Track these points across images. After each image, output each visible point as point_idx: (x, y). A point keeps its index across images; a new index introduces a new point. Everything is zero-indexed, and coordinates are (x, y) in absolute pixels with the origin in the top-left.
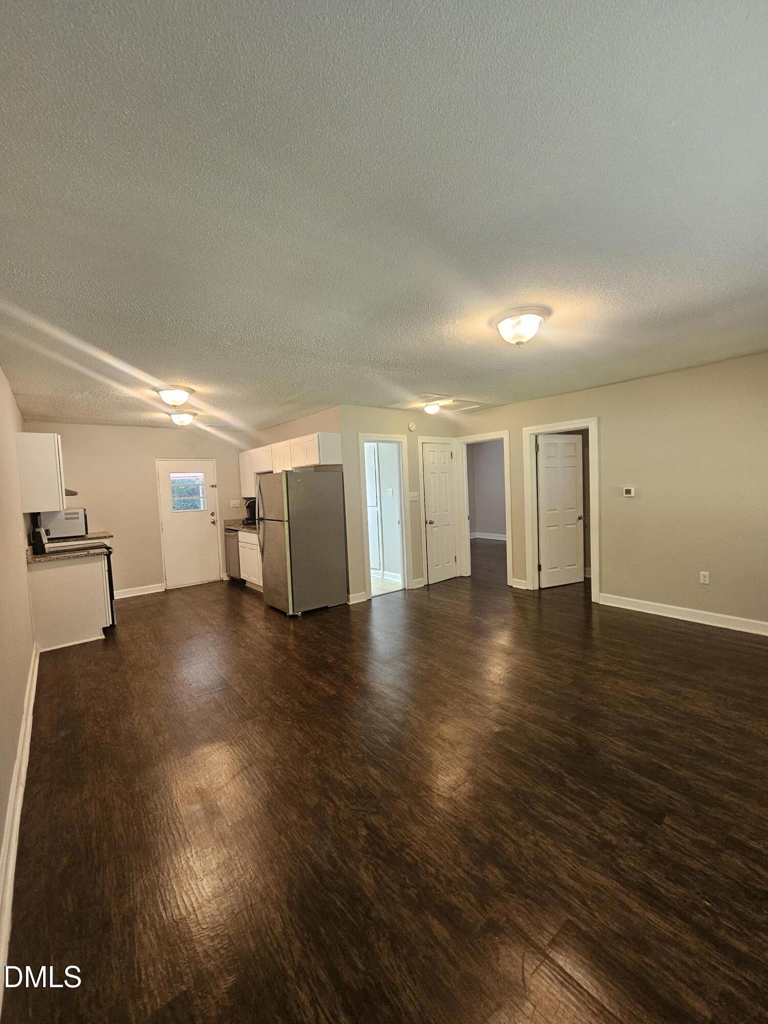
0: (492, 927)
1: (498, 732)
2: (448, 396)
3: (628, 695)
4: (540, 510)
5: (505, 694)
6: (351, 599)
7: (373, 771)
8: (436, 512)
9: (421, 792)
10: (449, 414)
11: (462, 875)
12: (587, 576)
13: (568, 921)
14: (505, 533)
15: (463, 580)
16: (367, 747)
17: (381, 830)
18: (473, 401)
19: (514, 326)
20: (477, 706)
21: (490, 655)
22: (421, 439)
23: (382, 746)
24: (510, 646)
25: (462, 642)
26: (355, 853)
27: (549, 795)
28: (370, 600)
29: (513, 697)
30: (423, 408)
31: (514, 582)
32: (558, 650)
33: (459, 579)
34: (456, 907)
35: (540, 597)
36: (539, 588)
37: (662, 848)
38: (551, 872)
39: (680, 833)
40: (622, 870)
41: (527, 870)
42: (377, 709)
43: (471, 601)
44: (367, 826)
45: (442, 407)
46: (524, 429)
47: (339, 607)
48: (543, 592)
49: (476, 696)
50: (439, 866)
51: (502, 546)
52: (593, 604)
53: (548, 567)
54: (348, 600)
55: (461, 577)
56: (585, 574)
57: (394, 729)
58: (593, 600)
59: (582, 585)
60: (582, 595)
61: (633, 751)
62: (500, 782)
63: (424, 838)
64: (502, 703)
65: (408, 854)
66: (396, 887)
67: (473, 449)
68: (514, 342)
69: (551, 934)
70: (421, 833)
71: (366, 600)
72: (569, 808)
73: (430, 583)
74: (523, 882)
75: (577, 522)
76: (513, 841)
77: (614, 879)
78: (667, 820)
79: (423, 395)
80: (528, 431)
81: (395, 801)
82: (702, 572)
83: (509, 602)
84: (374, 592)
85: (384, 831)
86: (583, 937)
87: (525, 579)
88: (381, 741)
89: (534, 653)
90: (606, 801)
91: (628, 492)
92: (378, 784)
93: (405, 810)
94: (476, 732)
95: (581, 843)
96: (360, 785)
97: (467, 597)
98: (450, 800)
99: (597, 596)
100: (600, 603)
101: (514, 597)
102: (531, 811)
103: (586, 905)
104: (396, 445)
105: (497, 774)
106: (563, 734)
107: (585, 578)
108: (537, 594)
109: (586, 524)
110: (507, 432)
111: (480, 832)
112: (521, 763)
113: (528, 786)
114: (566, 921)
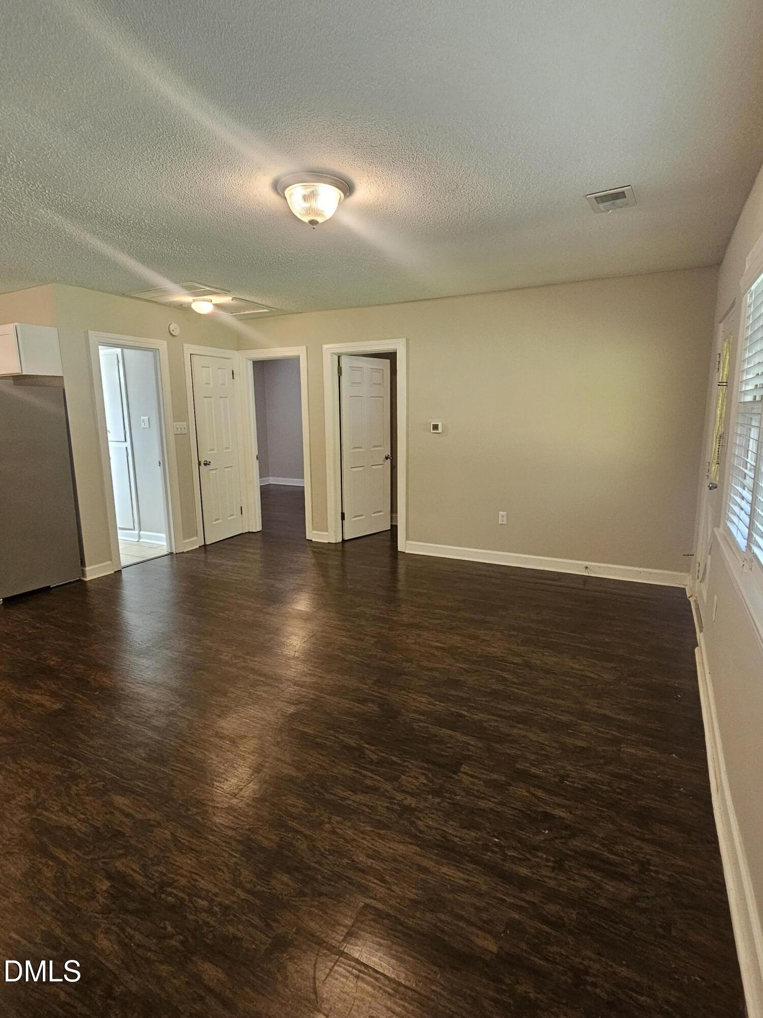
0: (281, 944)
1: (292, 715)
2: (225, 291)
3: (431, 646)
4: (344, 448)
5: (302, 667)
6: (88, 573)
7: (120, 800)
8: (213, 450)
9: (189, 810)
10: (226, 317)
11: (243, 895)
12: (394, 524)
13: (367, 906)
14: (303, 478)
15: (251, 536)
16: (112, 771)
17: (131, 876)
18: (259, 302)
19: (305, 198)
20: (266, 688)
21: (284, 624)
22: (189, 349)
23: (134, 764)
24: (308, 610)
25: (249, 612)
26: (90, 917)
27: (347, 772)
28: (120, 571)
29: (310, 670)
30: (190, 304)
31: (312, 534)
32: (362, 608)
33: (247, 536)
34: (235, 938)
35: (343, 551)
36: (343, 540)
37: (458, 798)
38: (348, 858)
39: (476, 777)
40: (421, 832)
41: (321, 865)
42: (127, 717)
43: (261, 562)
44: (109, 877)
45: (217, 306)
46: (325, 347)
47: (68, 586)
48: (347, 545)
49: (265, 675)
50: (214, 895)
51: (299, 493)
52: (399, 553)
53: (353, 516)
54: (84, 574)
55: (249, 532)
56: (391, 522)
57: (151, 738)
58: (399, 550)
59: (389, 533)
60: (389, 544)
61: (434, 705)
62: (293, 773)
63: (192, 867)
64: (297, 679)
65: (170, 894)
66: (152, 942)
67: (262, 368)
68: (306, 219)
69: (346, 926)
70: (189, 862)
71: (113, 572)
72: (368, 782)
73: (207, 543)
74: (316, 880)
75: (384, 462)
76: (306, 837)
77: (411, 844)
78: (464, 768)
79: (189, 284)
80: (330, 349)
81: (152, 832)
82: (500, 513)
83: (307, 559)
84: (125, 560)
85: (135, 875)
86: (379, 916)
87: (327, 531)
88: (133, 758)
89: (335, 614)
90: (406, 764)
91: (436, 427)
92: (128, 815)
93: (167, 840)
94: (263, 719)
95: (380, 815)
96: (99, 825)
97: (257, 557)
98: (231, 809)
99: (404, 545)
100: (406, 552)
101: (314, 552)
102: (327, 796)
103: (384, 881)
104: (150, 354)
105: (289, 764)
106: (363, 701)
107: (392, 526)
108: (340, 548)
109: (394, 464)
110: (304, 348)
111: (267, 838)
112: (317, 744)
113: (324, 768)
114: (363, 907)
